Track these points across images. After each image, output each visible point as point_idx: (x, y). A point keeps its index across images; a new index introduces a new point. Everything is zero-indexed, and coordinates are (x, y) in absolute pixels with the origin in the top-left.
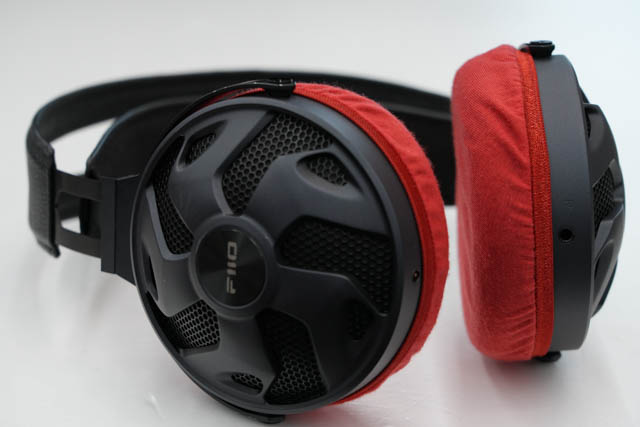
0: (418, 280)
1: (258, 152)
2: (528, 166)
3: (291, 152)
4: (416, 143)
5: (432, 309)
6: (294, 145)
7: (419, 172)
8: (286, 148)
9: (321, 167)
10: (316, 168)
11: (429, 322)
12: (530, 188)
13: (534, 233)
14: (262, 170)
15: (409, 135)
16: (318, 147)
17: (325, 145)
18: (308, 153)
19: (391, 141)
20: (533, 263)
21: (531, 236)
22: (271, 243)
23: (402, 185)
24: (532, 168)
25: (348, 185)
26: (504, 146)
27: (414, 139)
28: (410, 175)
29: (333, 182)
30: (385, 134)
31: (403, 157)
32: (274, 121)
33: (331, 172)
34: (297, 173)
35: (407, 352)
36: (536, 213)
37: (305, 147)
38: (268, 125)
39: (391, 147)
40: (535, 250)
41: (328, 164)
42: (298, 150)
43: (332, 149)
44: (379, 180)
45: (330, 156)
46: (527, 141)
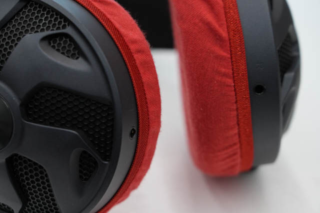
0: (135, 136)
1: (12, 31)
2: (227, 38)
3: (37, 32)
4: (138, 29)
5: (146, 158)
6: (40, 26)
7: (139, 51)
8: (33, 28)
9: (60, 44)
10: (56, 45)
11: (143, 168)
12: (229, 56)
13: (235, 90)
14: (13, 45)
15: (133, 22)
16: (58, 28)
17: (64, 27)
18: (50, 32)
19: (117, 25)
20: (235, 113)
21: (233, 93)
22: (18, 102)
23: (124, 61)
24: (230, 40)
25: (80, 59)
26: (208, 24)
27: (137, 25)
28: (131, 53)
29: (68, 57)
30: (112, 21)
31: (126, 40)
32: (25, 7)
33: (67, 48)
34: (40, 48)
35: (126, 190)
36: (235, 74)
37: (48, 28)
38: (22, 9)
39: (116, 30)
40: (236, 102)
41: (65, 42)
42: (42, 30)
43: (69, 30)
44: (104, 56)
45: (67, 35)
46: (225, 19)
